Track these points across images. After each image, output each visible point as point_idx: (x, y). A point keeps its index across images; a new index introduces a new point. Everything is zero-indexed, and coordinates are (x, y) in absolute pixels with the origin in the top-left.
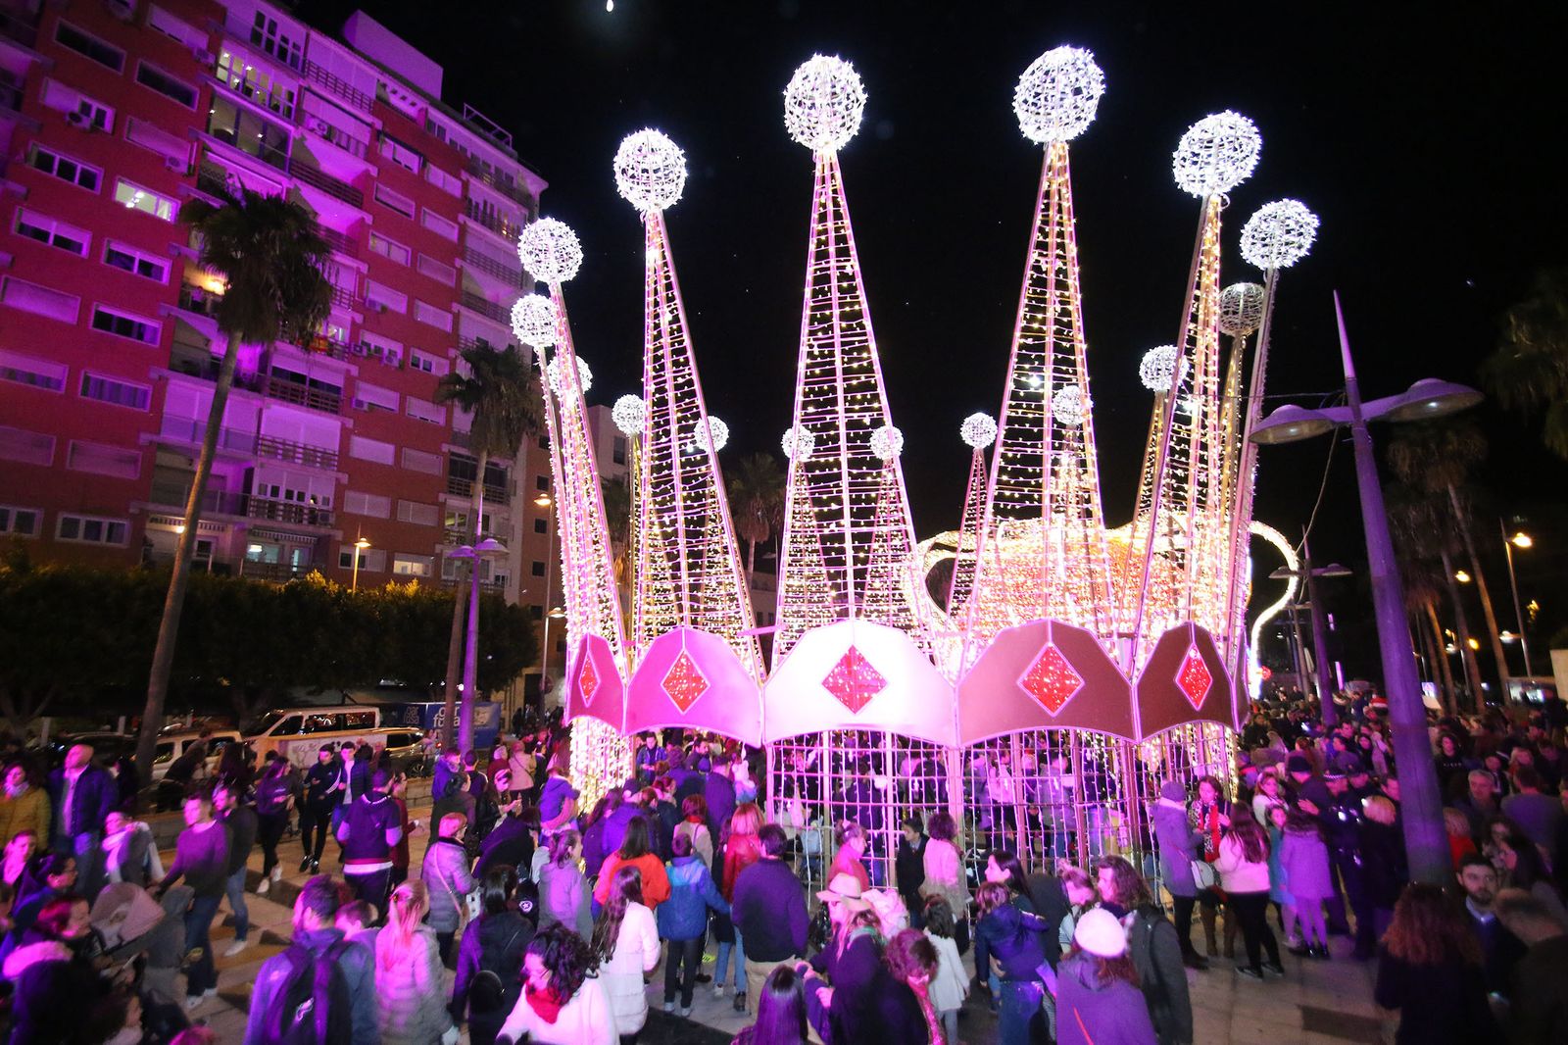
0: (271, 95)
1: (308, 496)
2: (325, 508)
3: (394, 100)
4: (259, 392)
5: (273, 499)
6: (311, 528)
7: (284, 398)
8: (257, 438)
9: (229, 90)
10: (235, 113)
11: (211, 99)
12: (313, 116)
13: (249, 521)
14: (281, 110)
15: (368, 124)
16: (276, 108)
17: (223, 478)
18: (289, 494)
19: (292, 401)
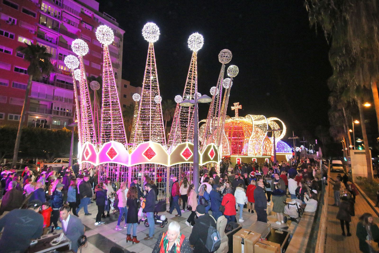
0: (54, 13)
1: (66, 109)
2: (70, 112)
3: (86, 13)
4: (54, 85)
5: (58, 110)
6: (67, 117)
7: (60, 87)
8: (54, 96)
9: (44, 13)
10: (46, 18)
11: (40, 15)
12: (65, 18)
13: (52, 115)
14: (57, 17)
15: (79, 19)
16: (56, 16)
17: (47, 105)
18: (62, 109)
19: (61, 87)
